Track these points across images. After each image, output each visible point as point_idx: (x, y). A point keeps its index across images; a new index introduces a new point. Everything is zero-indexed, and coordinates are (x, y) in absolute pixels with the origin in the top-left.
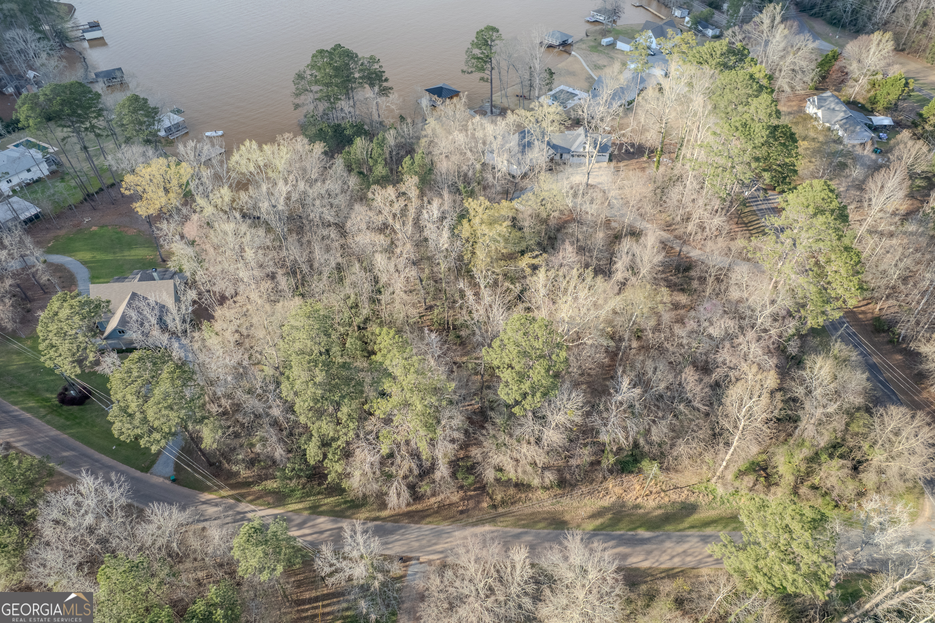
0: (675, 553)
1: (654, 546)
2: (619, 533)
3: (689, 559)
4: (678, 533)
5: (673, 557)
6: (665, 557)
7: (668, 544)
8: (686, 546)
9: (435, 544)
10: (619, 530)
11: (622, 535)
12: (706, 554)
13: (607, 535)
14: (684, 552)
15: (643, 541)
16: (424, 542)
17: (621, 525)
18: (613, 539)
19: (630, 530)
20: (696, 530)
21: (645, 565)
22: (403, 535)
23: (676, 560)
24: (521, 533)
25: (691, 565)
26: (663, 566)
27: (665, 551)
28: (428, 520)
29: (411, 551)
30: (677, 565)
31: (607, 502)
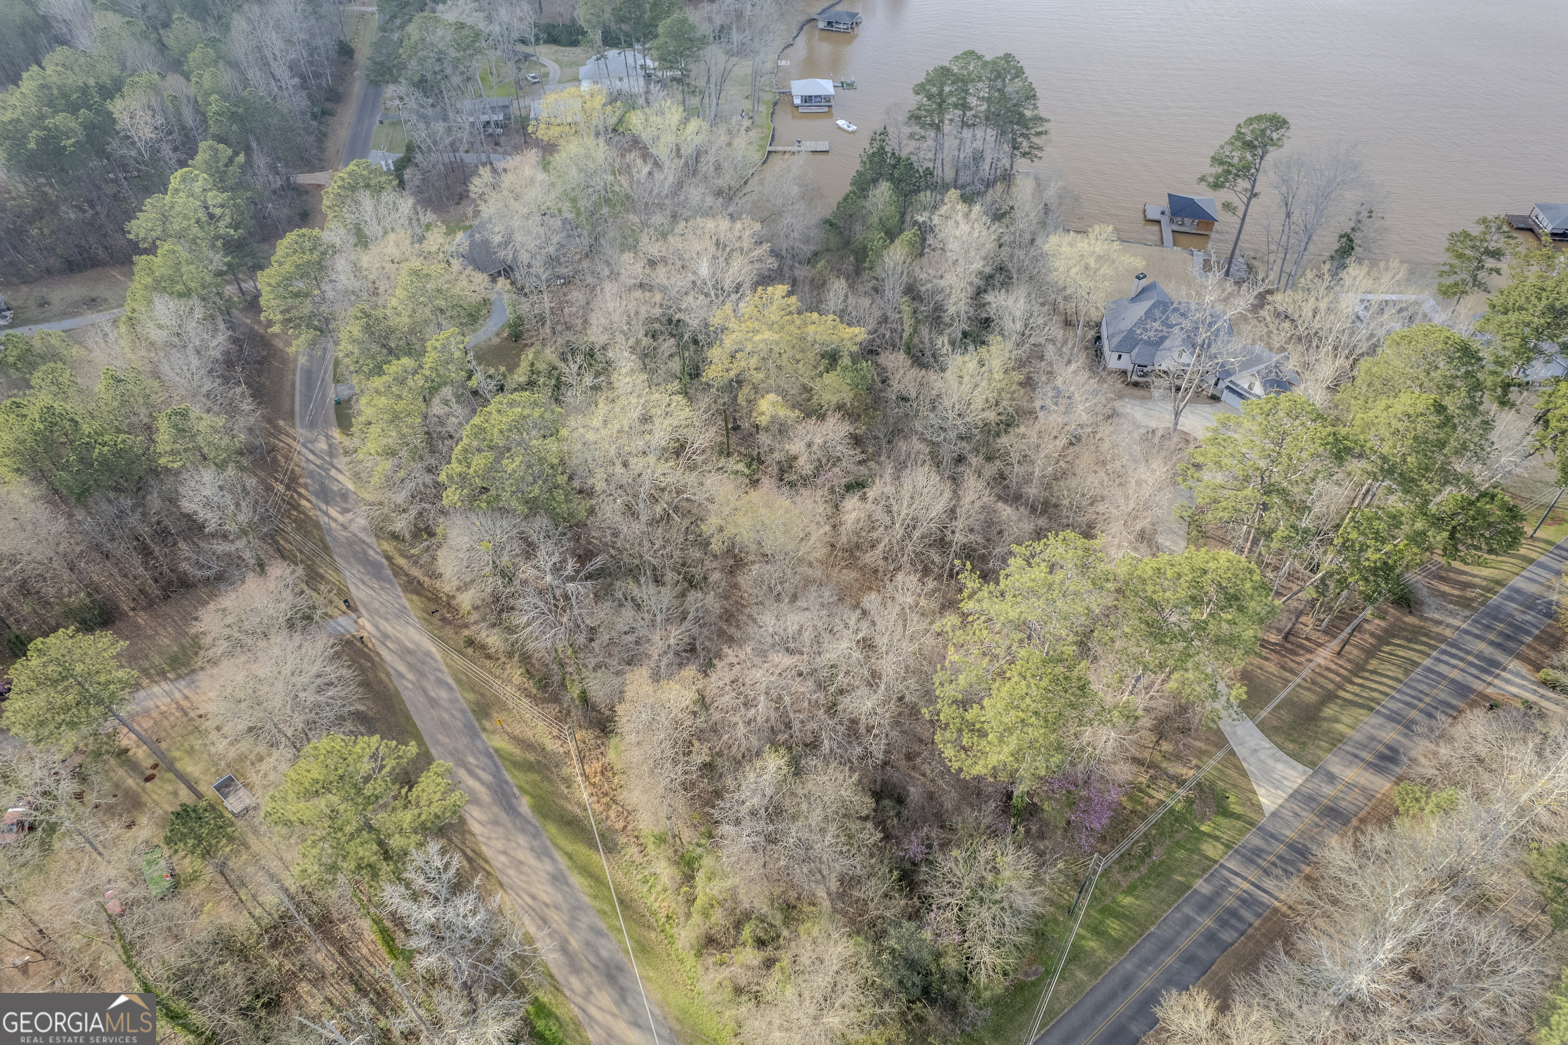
0: (511, 852)
1: (510, 825)
2: (509, 778)
3: (511, 872)
4: (549, 844)
5: (505, 853)
6: (499, 845)
7: (522, 840)
8: (532, 861)
9: (387, 620)
10: (514, 776)
11: (507, 782)
12: (534, 891)
13: (497, 767)
14: (521, 862)
15: (511, 810)
16: (383, 610)
17: (521, 775)
18: (494, 776)
19: (521, 788)
20: (569, 863)
21: (476, 828)
22: (382, 588)
23: (503, 858)
24: (447, 684)
25: (504, 880)
26: (484, 849)
27: (509, 840)
28: (415, 598)
29: (365, 606)
30: (495, 863)
31: (552, 745)
